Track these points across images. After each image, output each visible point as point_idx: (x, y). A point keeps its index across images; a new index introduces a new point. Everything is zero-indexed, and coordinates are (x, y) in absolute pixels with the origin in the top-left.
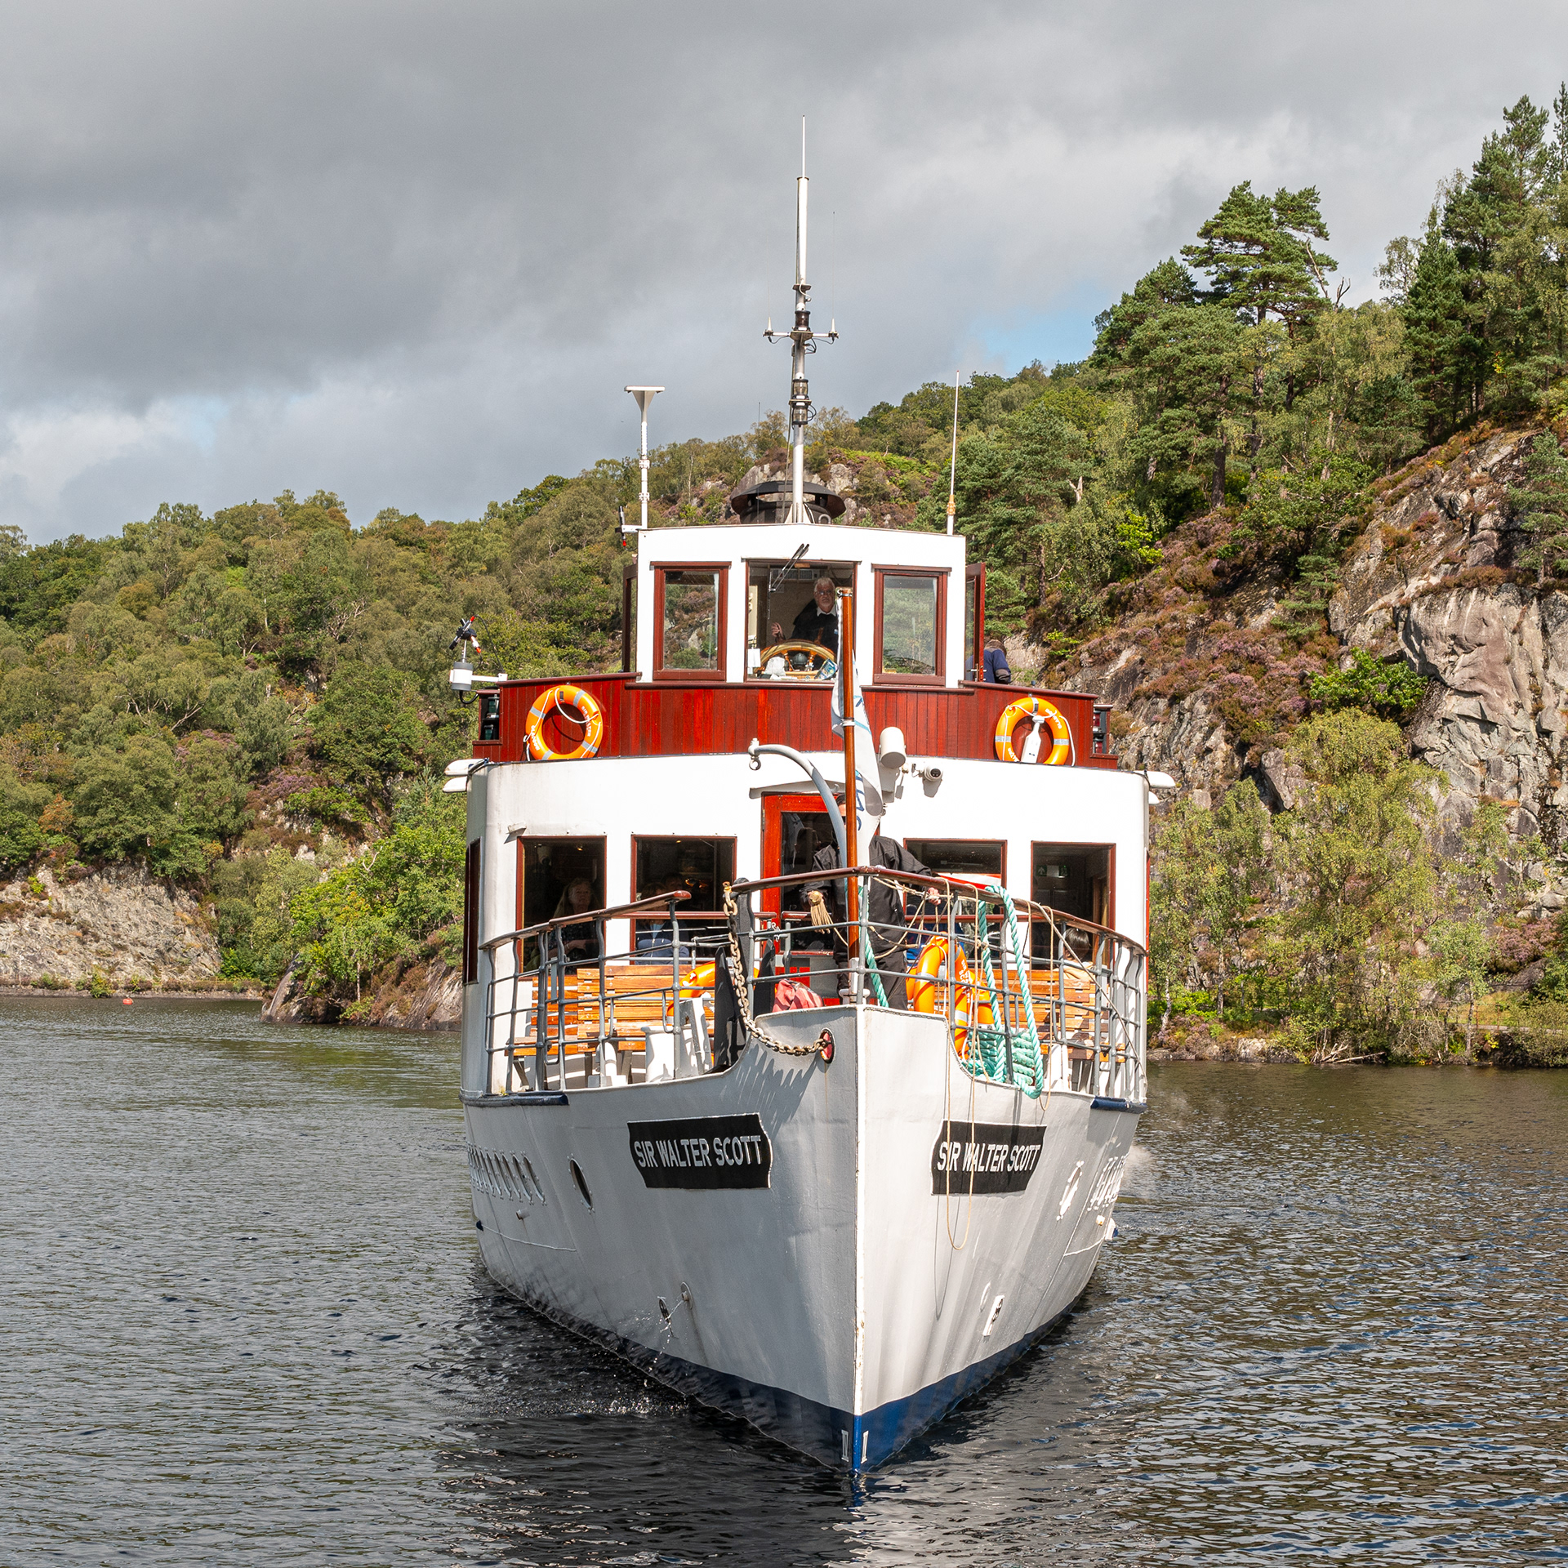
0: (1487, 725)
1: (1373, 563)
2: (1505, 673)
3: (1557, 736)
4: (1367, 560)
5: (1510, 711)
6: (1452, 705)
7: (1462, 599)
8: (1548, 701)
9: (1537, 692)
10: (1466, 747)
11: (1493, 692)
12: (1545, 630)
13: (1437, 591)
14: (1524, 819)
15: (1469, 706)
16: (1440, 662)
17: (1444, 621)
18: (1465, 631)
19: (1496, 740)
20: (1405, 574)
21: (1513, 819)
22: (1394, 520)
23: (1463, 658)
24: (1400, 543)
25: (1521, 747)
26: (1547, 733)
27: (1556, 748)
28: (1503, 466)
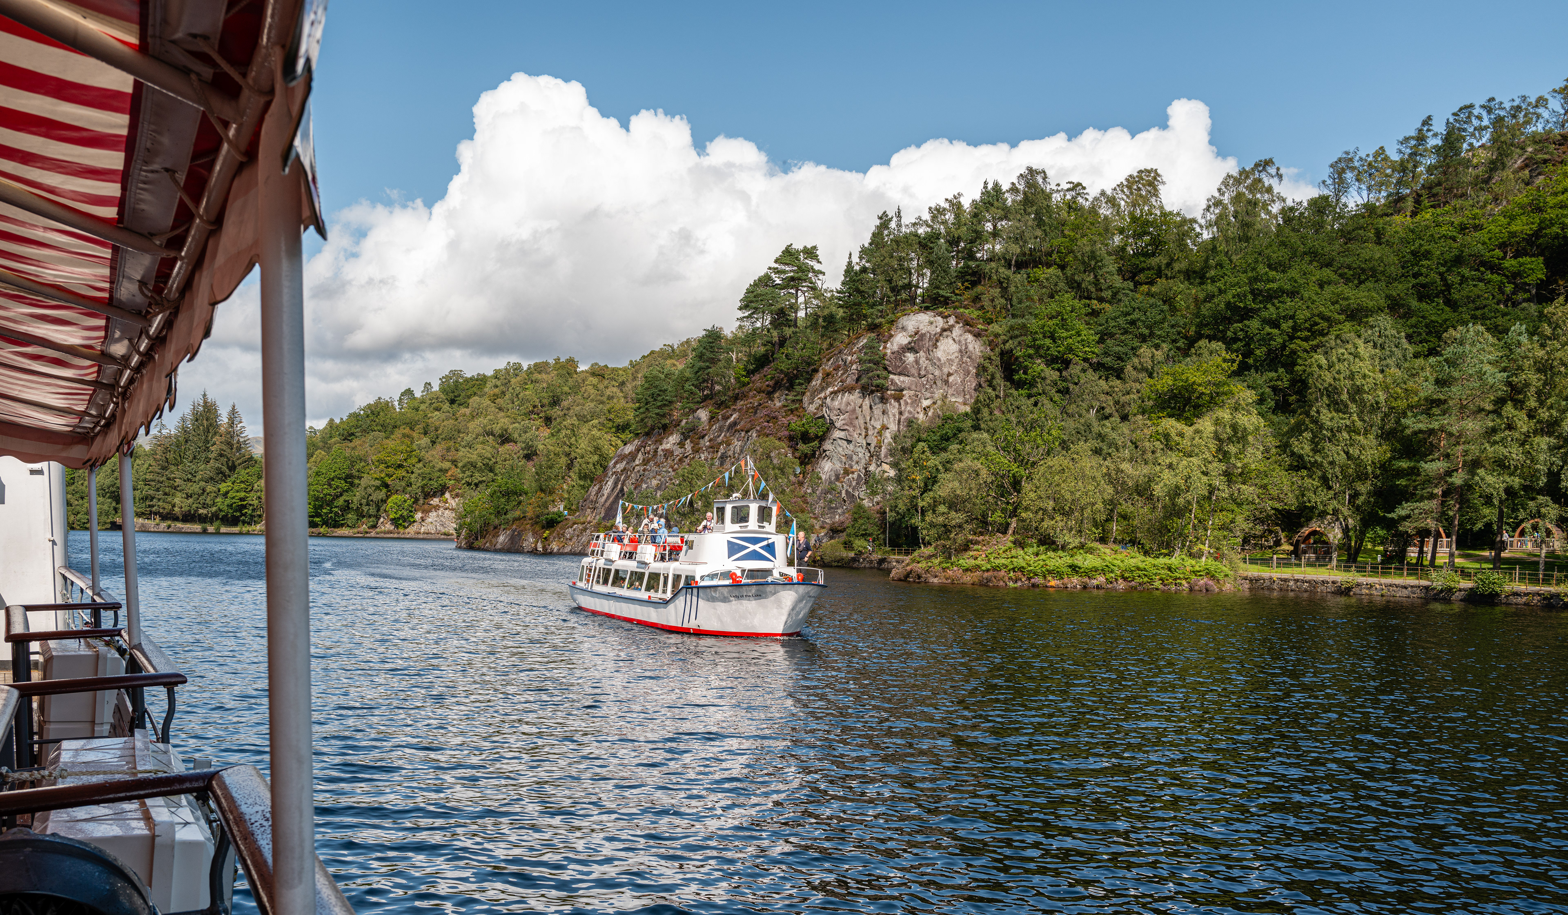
0: (849, 442)
1: (819, 382)
2: (856, 422)
3: (873, 445)
4: (816, 382)
5: (856, 436)
6: (837, 434)
7: (843, 395)
8: (870, 433)
9: (866, 429)
10: (840, 449)
11: (851, 429)
12: (871, 408)
13: (835, 393)
14: (859, 476)
15: (842, 434)
16: (834, 418)
17: (836, 403)
18: (843, 407)
19: (851, 447)
20: (828, 386)
21: (855, 476)
22: (828, 367)
23: (842, 417)
24: (828, 375)
25: (859, 449)
26: (869, 444)
27: (872, 450)
28: (863, 347)
